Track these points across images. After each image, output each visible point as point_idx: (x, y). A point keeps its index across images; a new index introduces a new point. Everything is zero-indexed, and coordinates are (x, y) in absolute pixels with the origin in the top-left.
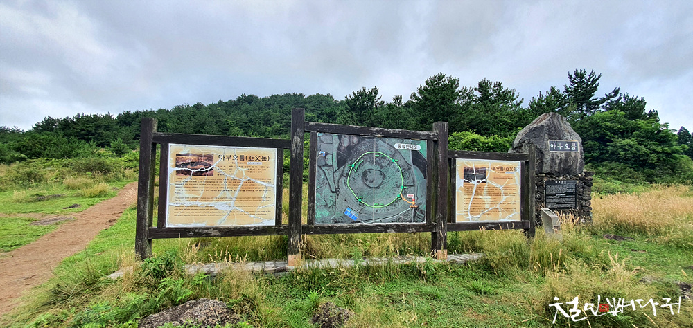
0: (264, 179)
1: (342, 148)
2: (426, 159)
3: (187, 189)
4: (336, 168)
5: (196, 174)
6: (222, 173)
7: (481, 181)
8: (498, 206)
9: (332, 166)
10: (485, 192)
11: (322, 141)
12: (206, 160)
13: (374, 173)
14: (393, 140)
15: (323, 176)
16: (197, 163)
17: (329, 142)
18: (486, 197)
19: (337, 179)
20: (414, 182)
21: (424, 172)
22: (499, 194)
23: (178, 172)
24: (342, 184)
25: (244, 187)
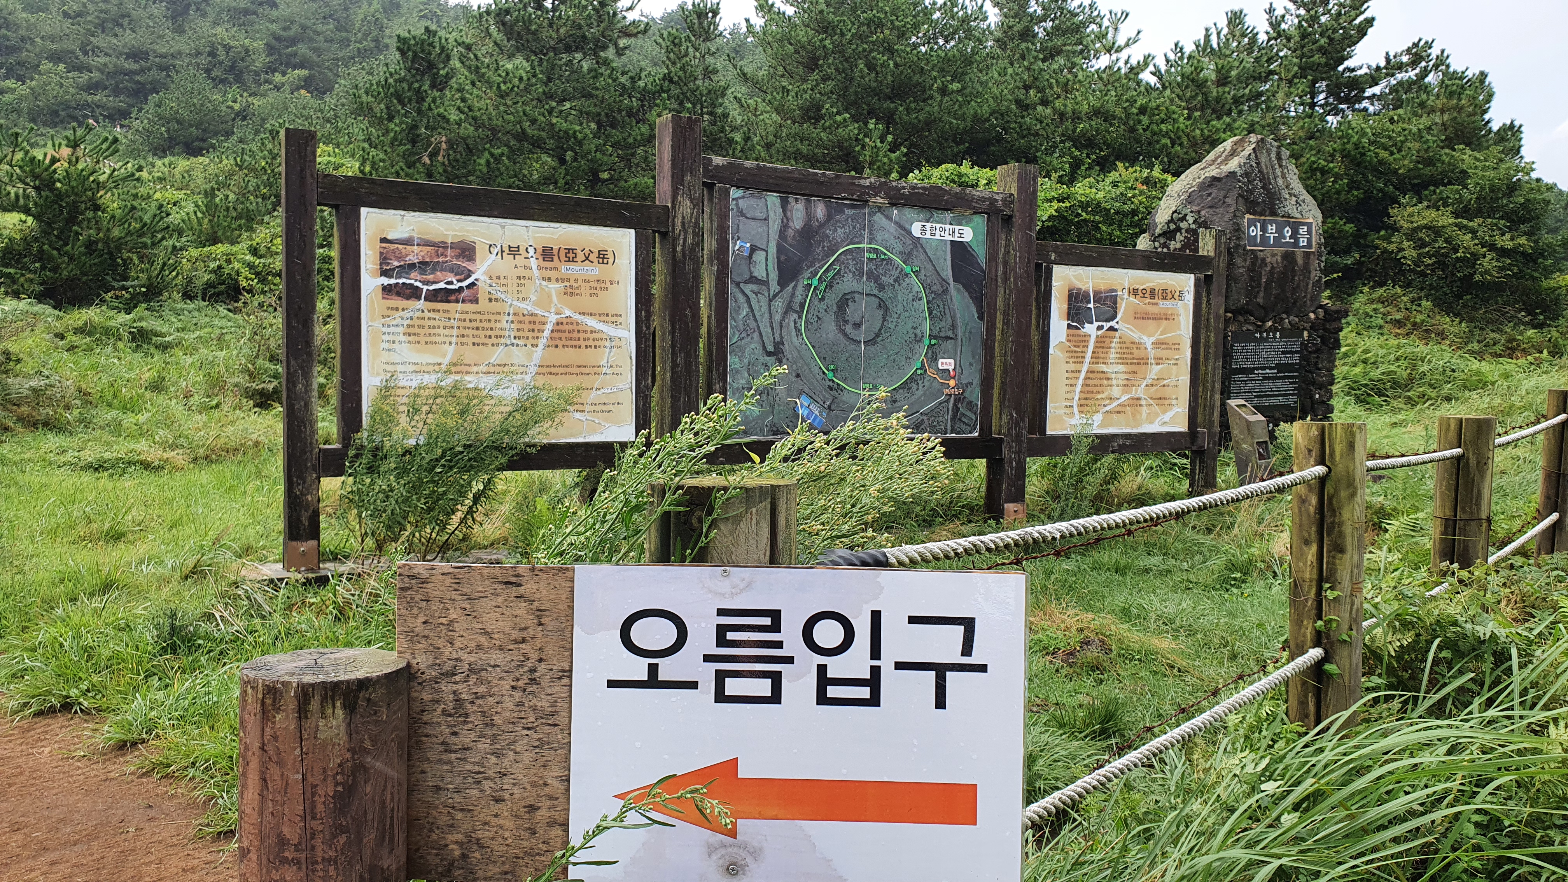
0: (603, 316)
1: (790, 233)
2: (983, 265)
3: (412, 338)
4: (774, 287)
5: (435, 296)
6: (499, 295)
7: (1107, 325)
8: (1140, 392)
9: (765, 283)
10: (1112, 356)
11: (741, 213)
12: (458, 257)
13: (863, 302)
14: (909, 213)
15: (745, 311)
16: (435, 267)
17: (759, 215)
18: (1115, 369)
19: (777, 317)
20: (953, 327)
21: (977, 300)
22: (1143, 361)
23: (387, 290)
24: (789, 333)
25: (555, 335)
